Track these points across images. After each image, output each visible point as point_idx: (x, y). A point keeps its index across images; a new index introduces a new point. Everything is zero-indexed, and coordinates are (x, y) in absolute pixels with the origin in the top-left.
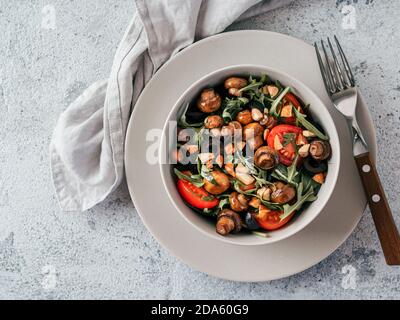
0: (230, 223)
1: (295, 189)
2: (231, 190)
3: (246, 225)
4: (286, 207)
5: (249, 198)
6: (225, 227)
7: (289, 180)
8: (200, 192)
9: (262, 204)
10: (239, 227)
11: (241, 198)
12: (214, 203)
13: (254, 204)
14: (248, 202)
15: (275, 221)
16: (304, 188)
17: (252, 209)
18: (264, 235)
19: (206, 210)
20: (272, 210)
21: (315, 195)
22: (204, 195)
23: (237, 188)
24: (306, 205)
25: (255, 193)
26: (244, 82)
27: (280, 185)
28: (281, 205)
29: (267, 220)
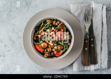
0: (48, 55)
1: (63, 46)
2: (48, 47)
3: (52, 55)
4: (61, 51)
5: (52, 49)
6: (46, 56)
7: (62, 44)
8: (40, 48)
9: (55, 50)
10: (50, 56)
11: (50, 49)
12: (44, 50)
13: (53, 50)
14: (52, 50)
15: (58, 54)
16: (66, 46)
17: (53, 52)
18: (56, 58)
19: (42, 52)
20: (58, 52)
21: (68, 48)
22: (41, 48)
23: (49, 47)
24: (66, 50)
25: (53, 47)
26: (51, 21)
27: (60, 45)
28: (60, 50)
29: (57, 54)
